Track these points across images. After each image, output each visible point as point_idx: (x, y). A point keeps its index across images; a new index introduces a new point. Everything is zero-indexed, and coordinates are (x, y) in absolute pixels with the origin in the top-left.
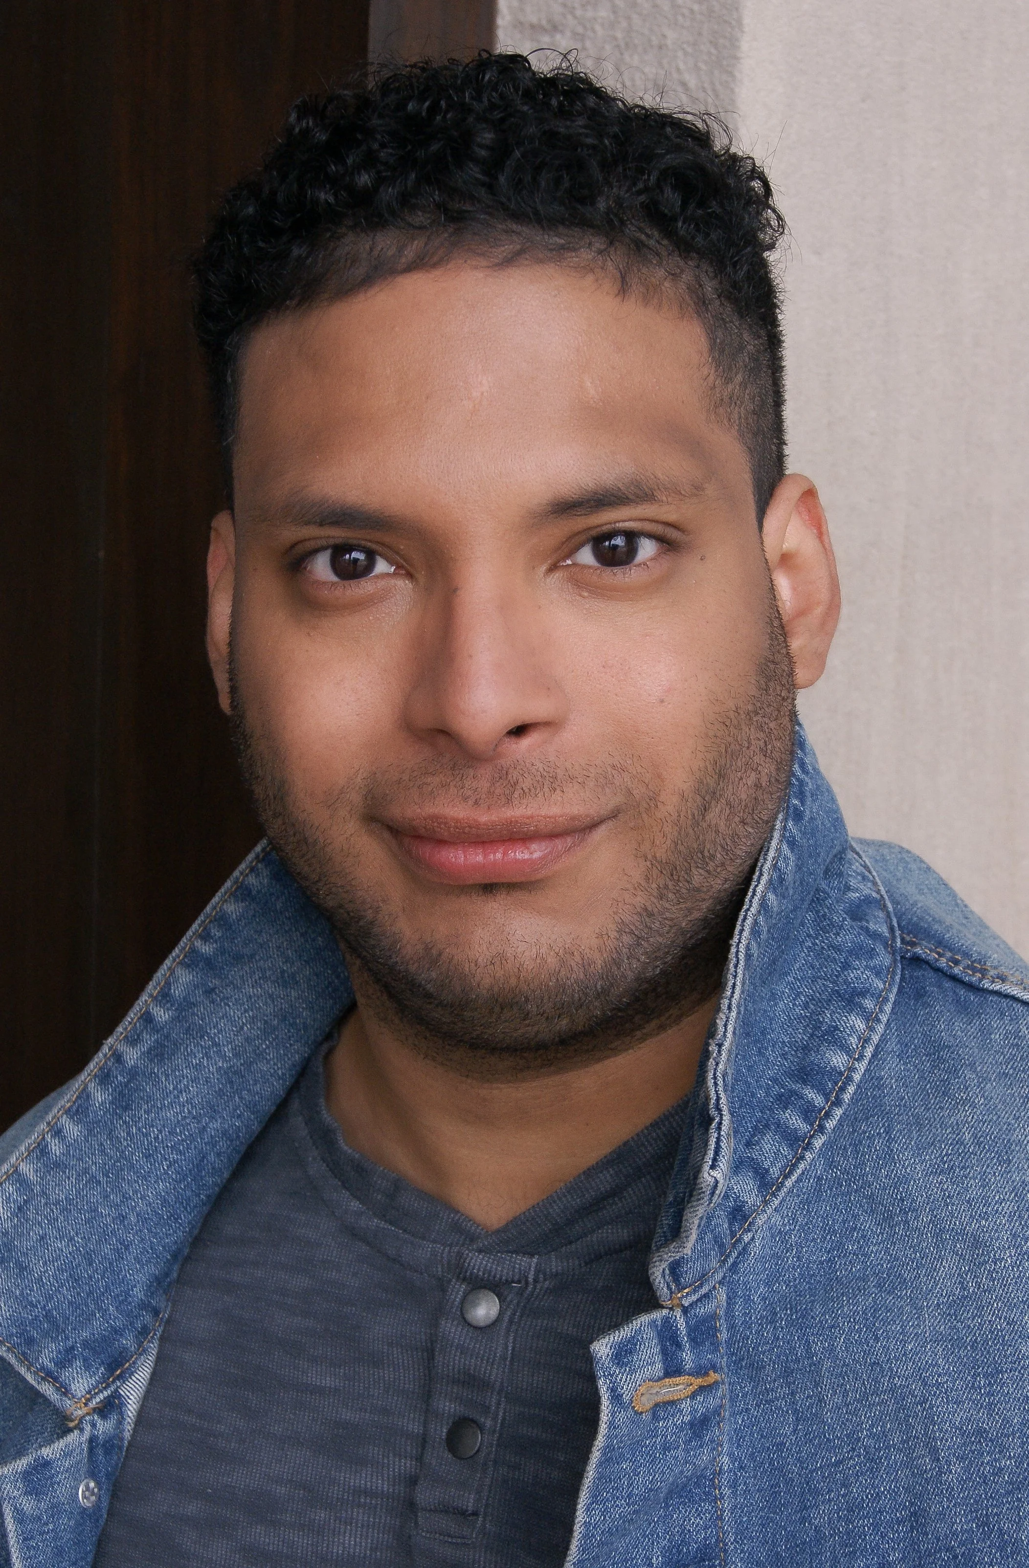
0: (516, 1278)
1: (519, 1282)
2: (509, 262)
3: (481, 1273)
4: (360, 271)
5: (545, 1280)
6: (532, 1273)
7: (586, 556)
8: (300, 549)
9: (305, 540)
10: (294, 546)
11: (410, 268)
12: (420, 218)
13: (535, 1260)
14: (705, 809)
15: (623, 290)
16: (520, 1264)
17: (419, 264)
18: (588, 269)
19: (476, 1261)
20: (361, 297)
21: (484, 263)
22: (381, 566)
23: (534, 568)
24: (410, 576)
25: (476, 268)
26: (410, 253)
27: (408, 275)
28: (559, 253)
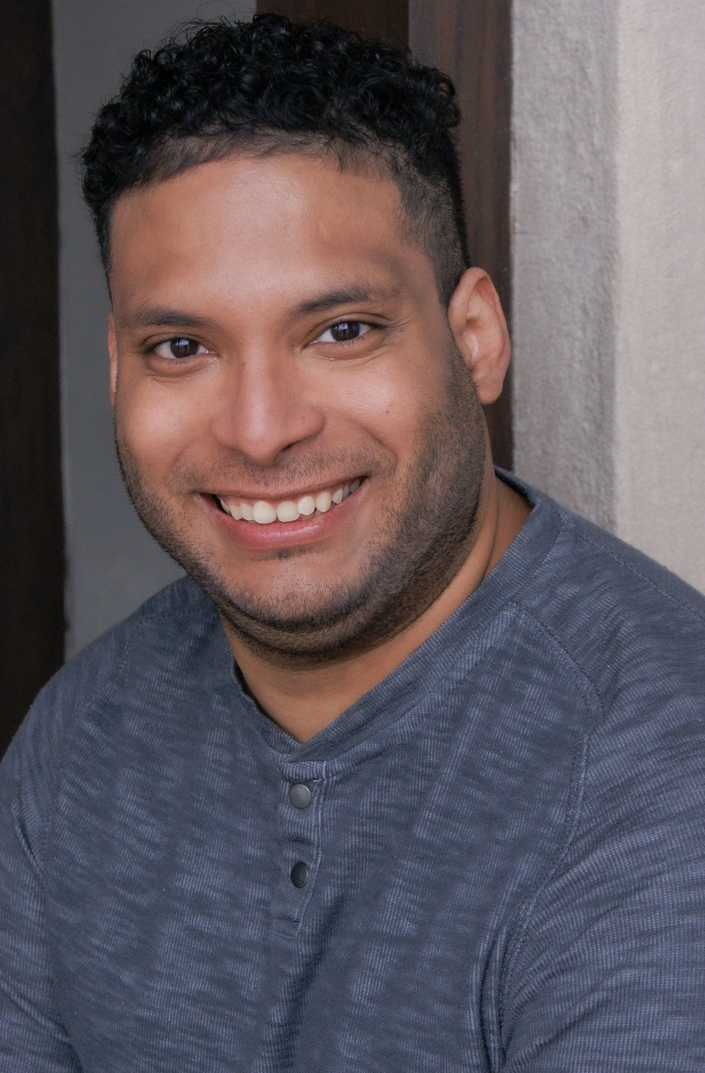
0: (316, 776)
1: (318, 779)
2: (268, 153)
3: (294, 776)
4: (176, 163)
5: (333, 776)
6: (324, 772)
7: (327, 337)
8: (150, 342)
9: (151, 336)
10: (146, 340)
11: (205, 161)
12: (211, 129)
13: (324, 765)
14: (426, 477)
15: (342, 166)
16: (316, 768)
17: (213, 157)
18: (316, 155)
19: (289, 769)
20: (178, 179)
21: (252, 155)
22: (202, 350)
23: (293, 346)
24: (218, 355)
25: (247, 158)
26: (206, 152)
27: (205, 165)
28: (298, 147)
